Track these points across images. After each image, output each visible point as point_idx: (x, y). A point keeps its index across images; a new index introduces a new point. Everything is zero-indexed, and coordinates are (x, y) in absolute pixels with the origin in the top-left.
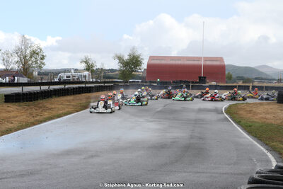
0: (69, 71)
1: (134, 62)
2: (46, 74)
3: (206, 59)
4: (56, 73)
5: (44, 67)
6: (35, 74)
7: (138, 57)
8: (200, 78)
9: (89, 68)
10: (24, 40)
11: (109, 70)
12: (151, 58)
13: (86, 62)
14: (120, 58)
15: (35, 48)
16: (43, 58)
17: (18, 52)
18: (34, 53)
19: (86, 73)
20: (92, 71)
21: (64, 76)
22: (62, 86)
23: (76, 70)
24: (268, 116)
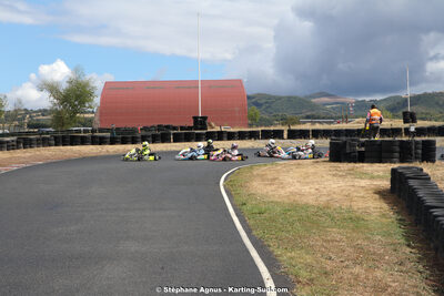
1: (74, 96)
7: (86, 85)
8: (195, 118)
11: (40, 111)
24: (306, 189)
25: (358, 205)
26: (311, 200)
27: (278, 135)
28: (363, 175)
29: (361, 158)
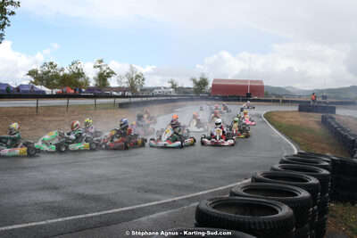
0: (160, 88)
1: (203, 82)
2: (145, 90)
3: (251, 81)
4: (152, 89)
5: (144, 86)
6: (139, 90)
7: (206, 79)
8: (247, 94)
9: (174, 86)
10: (132, 68)
12: (215, 80)
13: (172, 83)
14: (194, 80)
15: (138, 73)
16: (143, 80)
17: (128, 75)
18: (138, 76)
19: (172, 90)
20: (176, 89)
21: (157, 92)
22: (156, 98)
23: (165, 88)
24: (292, 120)
25: (312, 126)
26: (295, 124)
27: (278, 101)
28: (311, 117)
29: (309, 111)
